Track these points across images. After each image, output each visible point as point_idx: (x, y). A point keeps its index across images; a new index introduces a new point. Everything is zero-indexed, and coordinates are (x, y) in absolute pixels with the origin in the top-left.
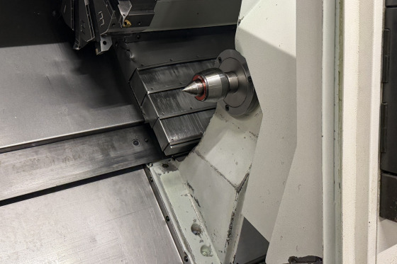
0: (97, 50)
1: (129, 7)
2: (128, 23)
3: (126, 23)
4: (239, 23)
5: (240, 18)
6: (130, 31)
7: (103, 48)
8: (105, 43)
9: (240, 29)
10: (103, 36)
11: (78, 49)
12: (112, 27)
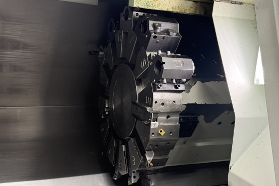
0: (129, 182)
1: (152, 154)
2: (151, 164)
3: (150, 165)
4: (230, 168)
5: (230, 165)
6: (152, 168)
7: (133, 181)
8: (134, 177)
9: (231, 173)
10: (134, 172)
11: (116, 179)
12: (140, 167)
